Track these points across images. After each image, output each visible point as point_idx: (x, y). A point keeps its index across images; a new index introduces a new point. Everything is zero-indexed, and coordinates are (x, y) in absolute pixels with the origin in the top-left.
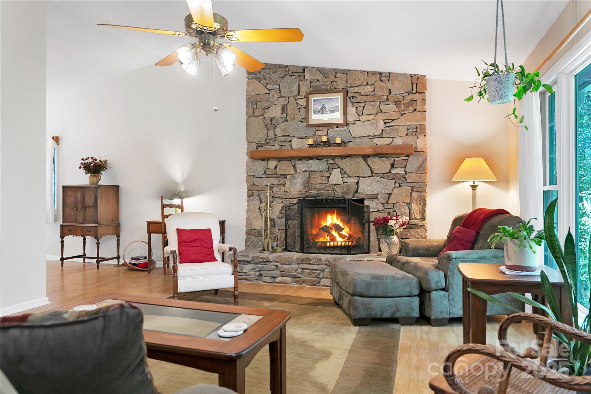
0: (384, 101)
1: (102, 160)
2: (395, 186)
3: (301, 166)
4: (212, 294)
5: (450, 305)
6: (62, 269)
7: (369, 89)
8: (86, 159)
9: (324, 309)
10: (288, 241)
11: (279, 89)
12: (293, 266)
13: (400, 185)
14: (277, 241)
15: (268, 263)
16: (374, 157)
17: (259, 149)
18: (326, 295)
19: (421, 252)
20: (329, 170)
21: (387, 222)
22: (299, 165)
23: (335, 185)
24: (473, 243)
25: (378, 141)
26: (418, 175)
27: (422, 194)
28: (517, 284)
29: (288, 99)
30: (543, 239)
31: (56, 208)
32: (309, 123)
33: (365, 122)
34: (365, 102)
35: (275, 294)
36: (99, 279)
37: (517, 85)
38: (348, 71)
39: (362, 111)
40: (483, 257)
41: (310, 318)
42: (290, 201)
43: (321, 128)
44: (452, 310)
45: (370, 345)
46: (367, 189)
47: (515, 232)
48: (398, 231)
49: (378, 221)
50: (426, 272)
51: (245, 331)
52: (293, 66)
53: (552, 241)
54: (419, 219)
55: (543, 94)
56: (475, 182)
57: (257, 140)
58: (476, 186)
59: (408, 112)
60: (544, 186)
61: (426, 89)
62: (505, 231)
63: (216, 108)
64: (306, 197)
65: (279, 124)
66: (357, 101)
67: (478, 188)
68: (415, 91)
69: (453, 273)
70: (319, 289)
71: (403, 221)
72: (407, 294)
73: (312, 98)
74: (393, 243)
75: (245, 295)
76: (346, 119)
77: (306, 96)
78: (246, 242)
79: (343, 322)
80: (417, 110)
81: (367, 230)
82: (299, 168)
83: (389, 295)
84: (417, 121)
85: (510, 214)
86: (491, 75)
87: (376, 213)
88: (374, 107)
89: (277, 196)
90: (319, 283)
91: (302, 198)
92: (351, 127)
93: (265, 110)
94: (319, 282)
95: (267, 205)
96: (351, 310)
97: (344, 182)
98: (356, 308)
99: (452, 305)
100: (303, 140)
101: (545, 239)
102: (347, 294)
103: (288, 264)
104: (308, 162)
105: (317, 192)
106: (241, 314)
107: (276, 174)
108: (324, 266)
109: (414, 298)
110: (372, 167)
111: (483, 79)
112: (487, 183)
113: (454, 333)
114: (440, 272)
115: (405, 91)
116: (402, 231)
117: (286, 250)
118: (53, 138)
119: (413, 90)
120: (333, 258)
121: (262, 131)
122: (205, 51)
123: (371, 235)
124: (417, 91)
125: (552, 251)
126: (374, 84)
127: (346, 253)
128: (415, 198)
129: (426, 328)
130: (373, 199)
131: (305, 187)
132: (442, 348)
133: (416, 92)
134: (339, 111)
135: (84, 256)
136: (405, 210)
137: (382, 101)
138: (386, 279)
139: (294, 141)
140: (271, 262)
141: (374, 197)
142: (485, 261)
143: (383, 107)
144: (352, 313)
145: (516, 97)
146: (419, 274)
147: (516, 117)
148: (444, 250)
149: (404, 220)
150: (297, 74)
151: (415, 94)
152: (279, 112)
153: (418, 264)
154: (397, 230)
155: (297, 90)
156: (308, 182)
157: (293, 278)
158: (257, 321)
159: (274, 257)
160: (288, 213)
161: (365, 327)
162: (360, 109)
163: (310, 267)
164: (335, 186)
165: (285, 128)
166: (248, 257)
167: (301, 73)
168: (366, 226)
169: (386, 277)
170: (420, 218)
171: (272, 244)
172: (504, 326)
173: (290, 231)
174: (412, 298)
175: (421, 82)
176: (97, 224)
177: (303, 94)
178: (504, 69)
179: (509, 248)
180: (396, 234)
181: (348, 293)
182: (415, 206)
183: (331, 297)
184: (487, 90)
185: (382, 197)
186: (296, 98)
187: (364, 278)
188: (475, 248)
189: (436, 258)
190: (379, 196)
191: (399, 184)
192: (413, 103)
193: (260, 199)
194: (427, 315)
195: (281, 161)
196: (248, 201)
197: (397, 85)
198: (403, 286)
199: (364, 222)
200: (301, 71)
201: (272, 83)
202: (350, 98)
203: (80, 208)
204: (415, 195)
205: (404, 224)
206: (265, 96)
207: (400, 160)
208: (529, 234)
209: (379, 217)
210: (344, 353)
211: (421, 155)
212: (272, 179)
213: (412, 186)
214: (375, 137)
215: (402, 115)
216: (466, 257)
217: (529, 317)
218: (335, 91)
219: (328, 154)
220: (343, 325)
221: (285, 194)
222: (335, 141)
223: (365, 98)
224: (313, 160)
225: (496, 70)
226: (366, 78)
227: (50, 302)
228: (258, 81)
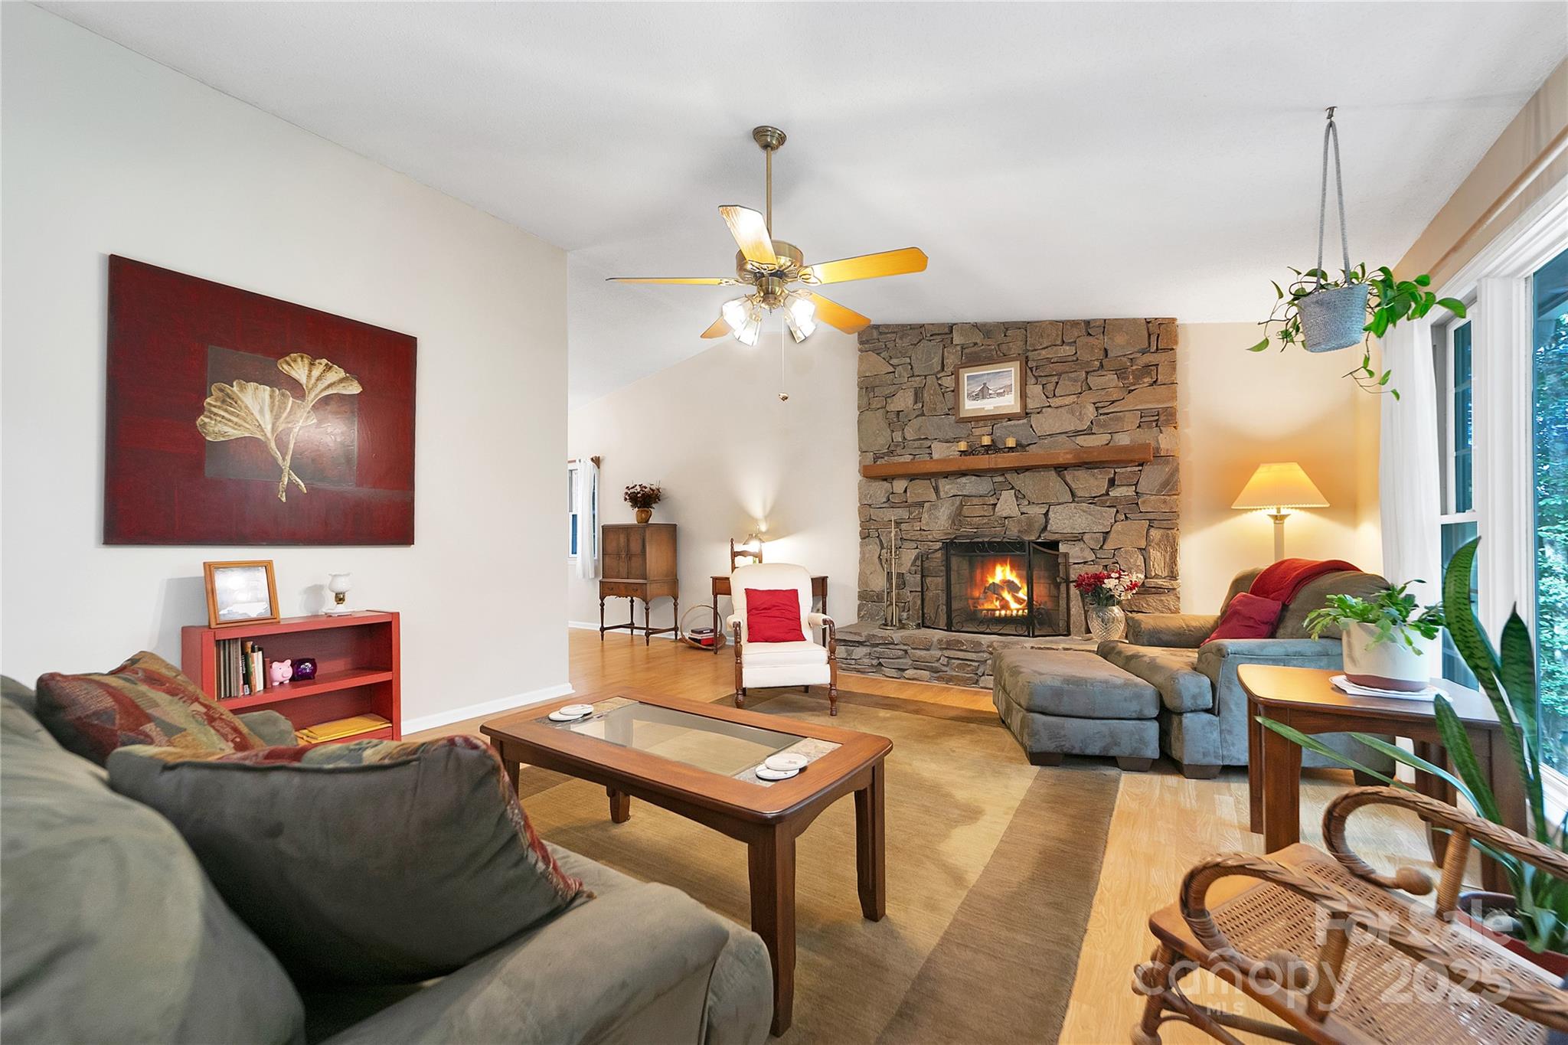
0: (1094, 371)
1: (654, 487)
2: (1117, 519)
3: (947, 487)
4: (801, 691)
5: (1223, 741)
6: (603, 643)
7: (1068, 350)
8: (633, 487)
9: (981, 730)
10: (925, 611)
11: (910, 364)
12: (932, 652)
13: (1126, 517)
14: (909, 611)
15: (891, 647)
16: (1077, 468)
17: (878, 463)
18: (986, 704)
19: (1165, 638)
20: (995, 493)
21: (1100, 582)
22: (944, 486)
23: (1006, 518)
24: (1275, 624)
25: (1083, 441)
26: (1162, 497)
27: (1169, 532)
28: (1375, 716)
29: (925, 378)
30: (1441, 624)
31: (596, 558)
32: (961, 416)
33: (1060, 409)
34: (1059, 375)
35: (901, 697)
36: (649, 659)
37: (1372, 308)
38: (1028, 323)
39: (1054, 391)
40: (1296, 652)
41: (955, 743)
42: (928, 546)
43: (981, 423)
44: (1229, 750)
45: (1057, 802)
46: (1064, 524)
47: (1370, 608)
48: (1122, 598)
49: (1084, 581)
50: (1173, 677)
51: (802, 770)
52: (933, 324)
53: (1465, 631)
54: (1164, 578)
55: (1439, 328)
56: (1282, 509)
57: (874, 448)
58: (1284, 517)
59: (1141, 386)
60: (1442, 514)
61: (1176, 343)
62: (1343, 607)
63: (785, 395)
64: (955, 538)
65: (910, 421)
66: (1045, 374)
67: (1287, 521)
68: (1155, 347)
69: (1230, 682)
70: (977, 693)
71: (1131, 581)
72: (1134, 715)
73: (965, 374)
74: (1114, 618)
75: (849, 696)
76: (1024, 405)
77: (955, 371)
78: (859, 611)
79: (1013, 754)
80: (1159, 381)
81: (1065, 596)
82: (944, 491)
83: (1096, 715)
84: (1159, 402)
85: (1360, 571)
86: (1310, 293)
87: (1080, 566)
88: (1075, 381)
89: (908, 537)
90: (977, 682)
91: (948, 541)
92: (1034, 419)
93: (888, 399)
94: (977, 680)
95: (891, 552)
96: (1026, 737)
97: (1022, 514)
98: (1033, 734)
99: (1227, 742)
100: (951, 444)
101: (1446, 626)
102: (1019, 707)
103: (924, 649)
104: (958, 480)
105: (975, 530)
106: (806, 737)
107: (906, 502)
108: (985, 655)
109: (1148, 723)
110: (1073, 486)
111: (1291, 303)
112: (1308, 511)
113: (1231, 796)
114: (1202, 678)
115: (1136, 350)
116: (1130, 597)
117: (923, 625)
118: (592, 459)
119: (1150, 346)
120: (1001, 642)
121: (884, 433)
122: (768, 304)
123: (1071, 605)
124: (1160, 347)
125: (1467, 653)
126: (1075, 342)
127: (1026, 633)
128: (1157, 540)
129: (1172, 780)
130: (1075, 541)
131: (953, 522)
132: (1204, 824)
133: (1157, 349)
134: (1013, 392)
135: (631, 626)
136: (1136, 561)
137: (1091, 369)
138: (1092, 685)
139: (935, 445)
140: (896, 645)
141: (1078, 538)
142: (1300, 660)
143: (1093, 380)
144: (1026, 739)
145: (1372, 333)
146: (1159, 679)
147: (1371, 373)
148: (1214, 635)
149: (1134, 579)
150: (940, 337)
151: (1154, 354)
152: (910, 400)
153: (1158, 661)
154: (1120, 596)
155: (940, 362)
156: (960, 514)
157: (933, 672)
158: (830, 753)
159: (901, 637)
160: (926, 565)
161: (1050, 768)
162: (1050, 387)
163: (961, 655)
164: (1006, 520)
165: (920, 427)
166: (859, 634)
167: (946, 334)
168: (1063, 587)
169: (1091, 682)
170: (1166, 575)
171: (899, 615)
172: (1337, 810)
173: (929, 595)
174: (1144, 722)
175: (1167, 331)
176: (646, 579)
177: (949, 369)
178: (1340, 278)
179: (1355, 641)
180: (1119, 603)
181: (1020, 705)
182: (1155, 555)
183: (994, 709)
184: (1300, 325)
185: (1092, 538)
186: (939, 376)
187: (1049, 681)
188: (1277, 635)
189: (1197, 650)
190: (1086, 537)
191: (1125, 514)
192: (1151, 370)
193: (881, 541)
194: (1174, 756)
195: (914, 479)
196: (862, 545)
197: (1120, 339)
198: (1125, 700)
199: (1058, 581)
200: (947, 330)
201: (899, 355)
202: (1031, 369)
203: (623, 556)
204: (1155, 534)
205: (1133, 586)
206: (888, 376)
207: (1126, 472)
208: (1404, 614)
209: (1087, 574)
210: (1006, 814)
211: (1168, 462)
212: (900, 510)
213: (1149, 518)
214: (1078, 433)
215: (1129, 393)
216: (1257, 651)
217: (1402, 799)
218: (1005, 358)
219: (992, 466)
220: (1010, 762)
221: (921, 534)
222: (1005, 444)
223: (1060, 367)
224: (968, 477)
225: (1323, 282)
226: (1060, 333)
227: (574, 691)
228: (877, 354)
